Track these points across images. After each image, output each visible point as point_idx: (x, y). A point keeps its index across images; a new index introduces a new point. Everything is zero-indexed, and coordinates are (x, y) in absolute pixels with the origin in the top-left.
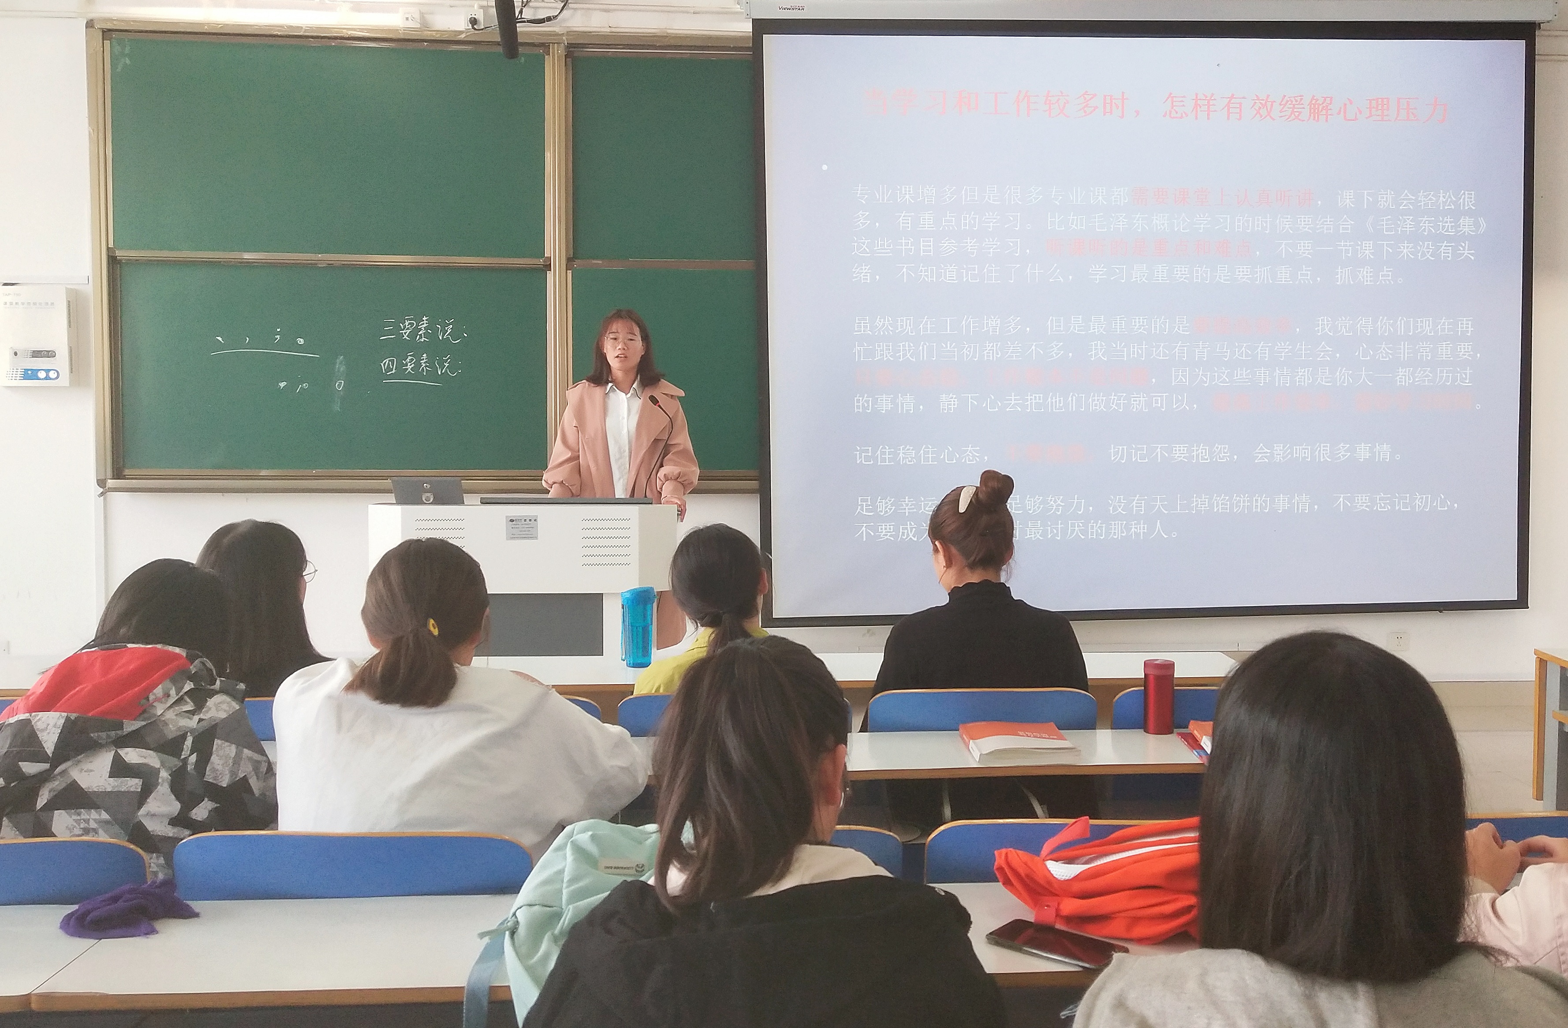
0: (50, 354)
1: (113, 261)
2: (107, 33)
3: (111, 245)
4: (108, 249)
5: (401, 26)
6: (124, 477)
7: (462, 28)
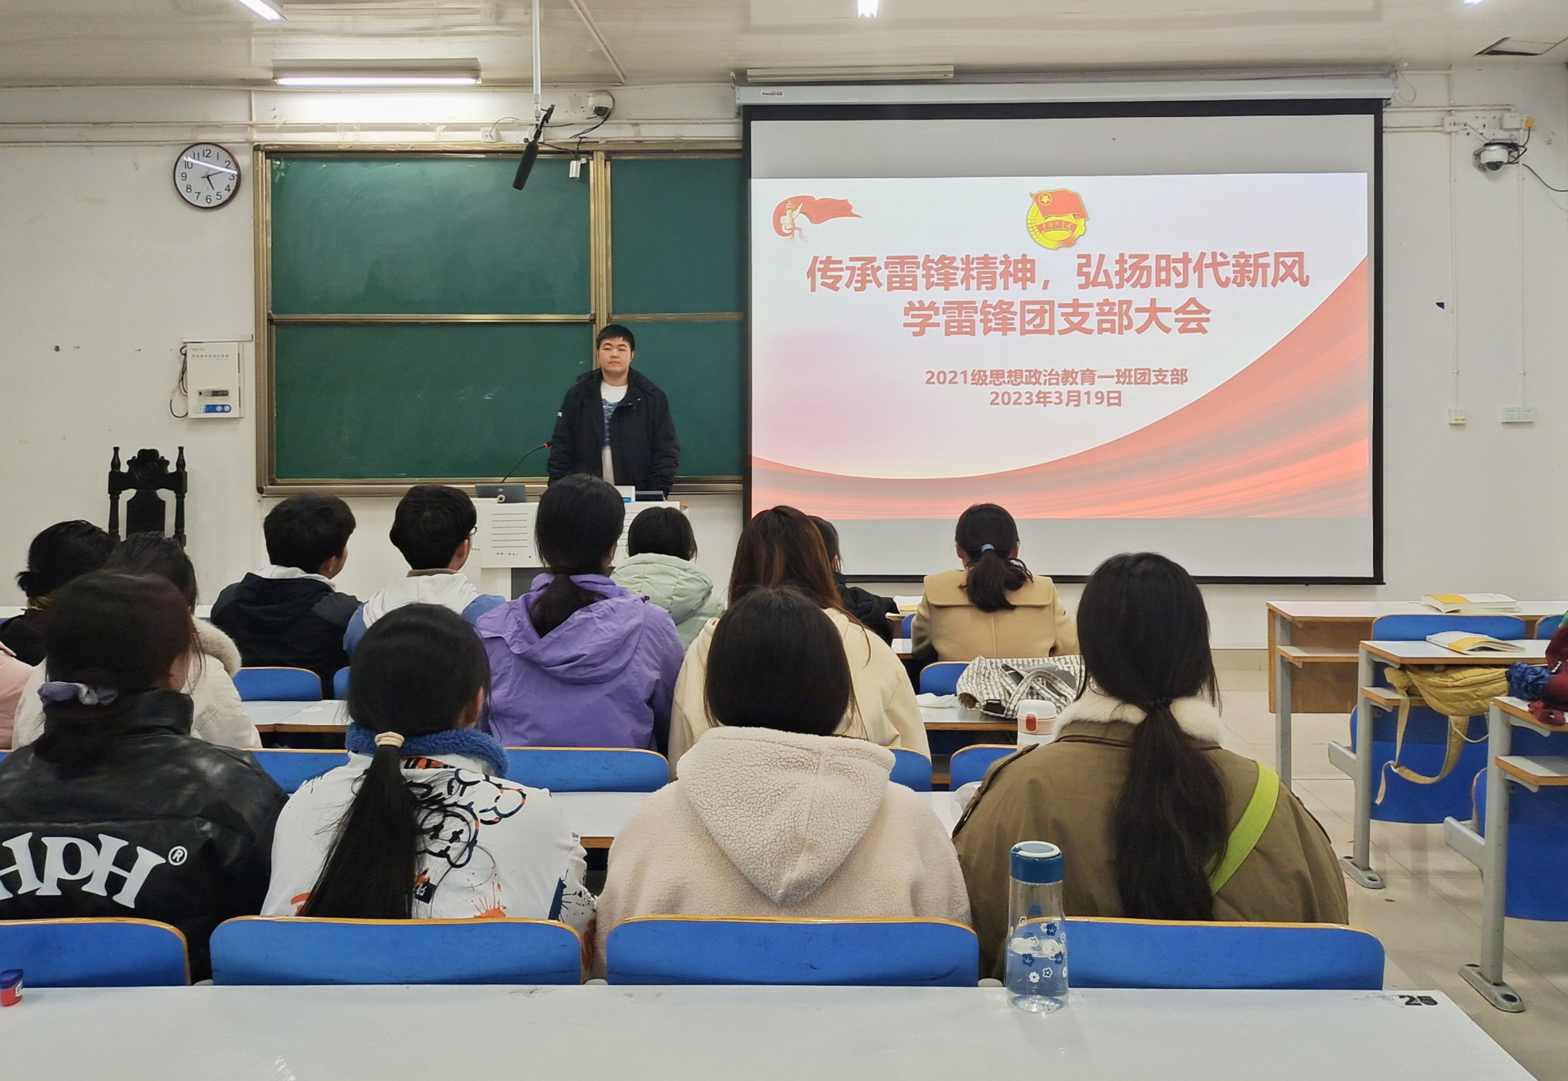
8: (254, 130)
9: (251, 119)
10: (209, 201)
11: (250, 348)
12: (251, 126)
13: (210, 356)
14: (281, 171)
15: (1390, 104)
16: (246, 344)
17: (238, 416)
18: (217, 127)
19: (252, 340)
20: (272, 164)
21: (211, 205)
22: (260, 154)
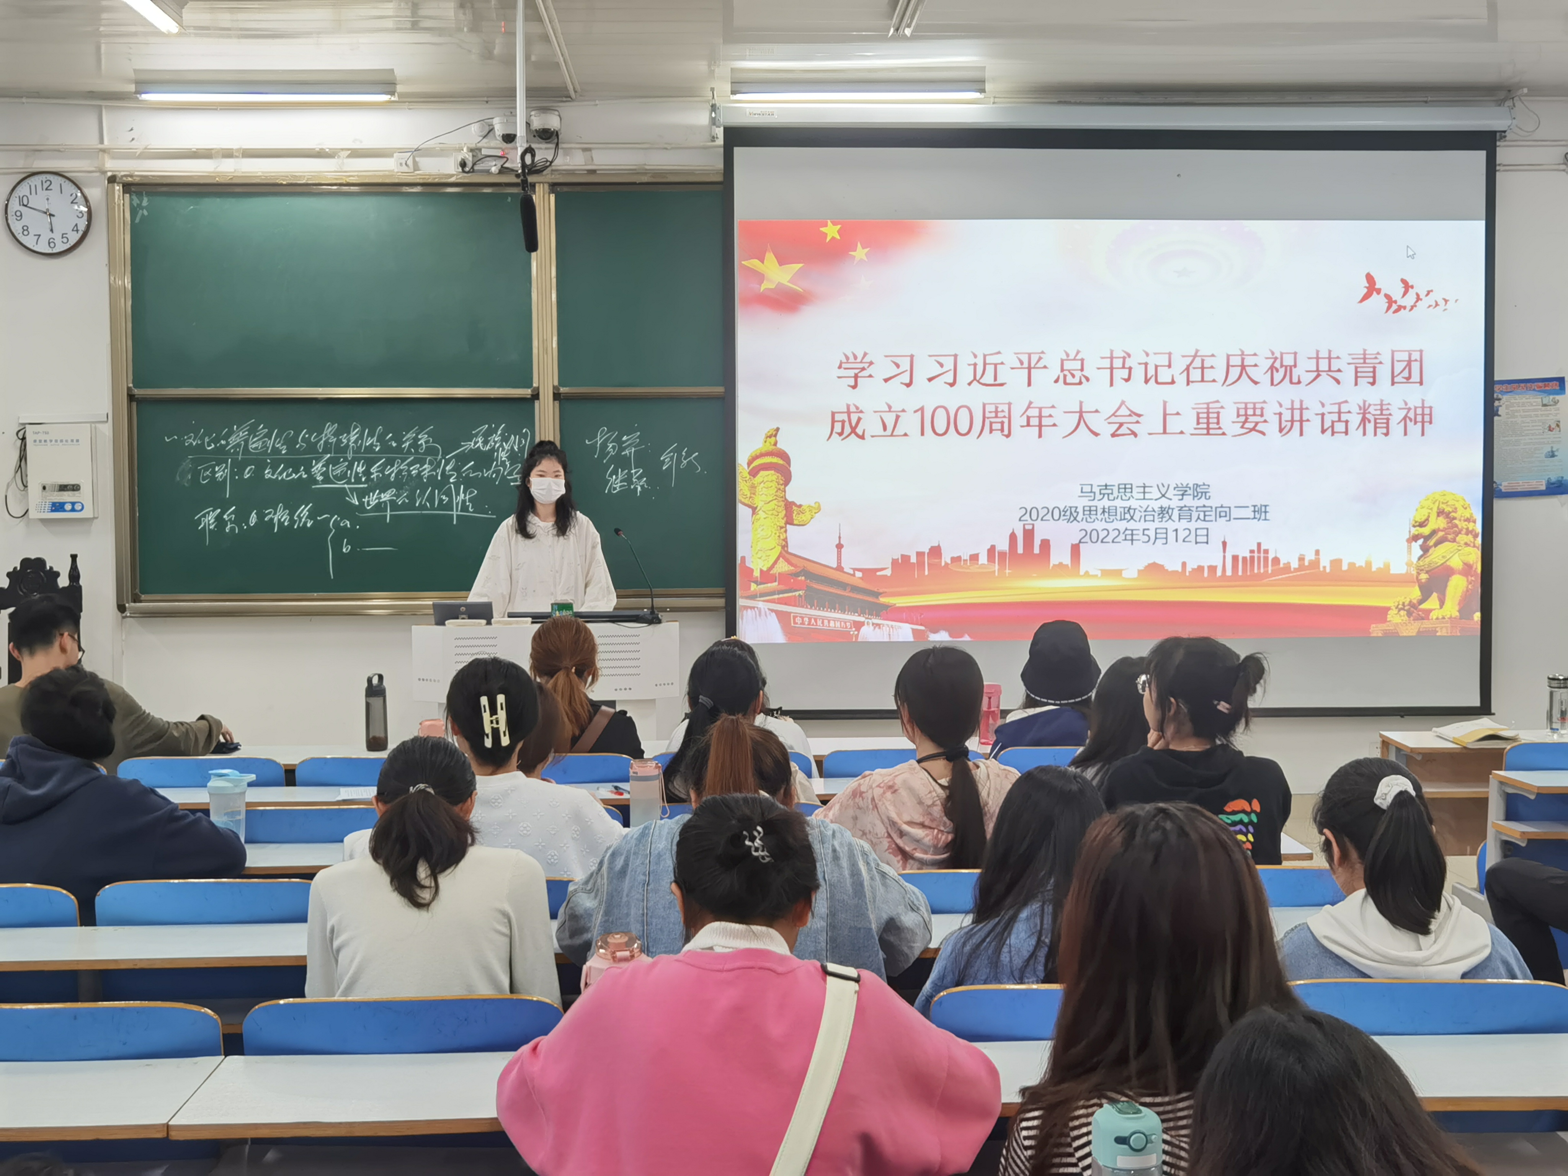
0: (75, 488)
1: (131, 397)
2: (128, 187)
3: (131, 385)
4: (129, 389)
5: (396, 170)
6: (141, 601)
7: (455, 173)
8: (106, 156)
9: (101, 141)
10: (52, 245)
11: (107, 430)
12: (104, 151)
13: (56, 441)
14: (142, 208)
15: (1505, 137)
16: (99, 426)
17: (92, 516)
18: (58, 151)
19: (107, 421)
20: (131, 200)
21: (55, 251)
22: (117, 188)
